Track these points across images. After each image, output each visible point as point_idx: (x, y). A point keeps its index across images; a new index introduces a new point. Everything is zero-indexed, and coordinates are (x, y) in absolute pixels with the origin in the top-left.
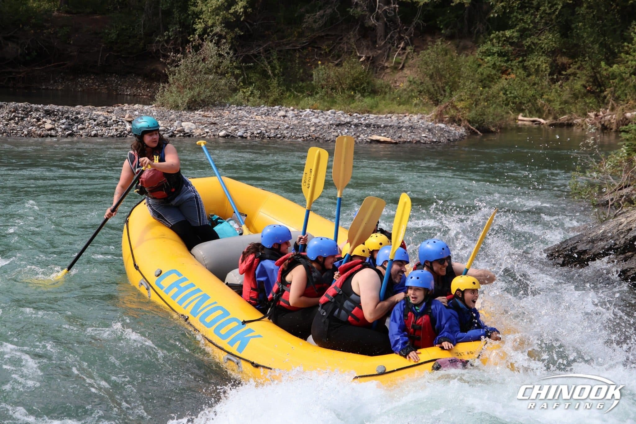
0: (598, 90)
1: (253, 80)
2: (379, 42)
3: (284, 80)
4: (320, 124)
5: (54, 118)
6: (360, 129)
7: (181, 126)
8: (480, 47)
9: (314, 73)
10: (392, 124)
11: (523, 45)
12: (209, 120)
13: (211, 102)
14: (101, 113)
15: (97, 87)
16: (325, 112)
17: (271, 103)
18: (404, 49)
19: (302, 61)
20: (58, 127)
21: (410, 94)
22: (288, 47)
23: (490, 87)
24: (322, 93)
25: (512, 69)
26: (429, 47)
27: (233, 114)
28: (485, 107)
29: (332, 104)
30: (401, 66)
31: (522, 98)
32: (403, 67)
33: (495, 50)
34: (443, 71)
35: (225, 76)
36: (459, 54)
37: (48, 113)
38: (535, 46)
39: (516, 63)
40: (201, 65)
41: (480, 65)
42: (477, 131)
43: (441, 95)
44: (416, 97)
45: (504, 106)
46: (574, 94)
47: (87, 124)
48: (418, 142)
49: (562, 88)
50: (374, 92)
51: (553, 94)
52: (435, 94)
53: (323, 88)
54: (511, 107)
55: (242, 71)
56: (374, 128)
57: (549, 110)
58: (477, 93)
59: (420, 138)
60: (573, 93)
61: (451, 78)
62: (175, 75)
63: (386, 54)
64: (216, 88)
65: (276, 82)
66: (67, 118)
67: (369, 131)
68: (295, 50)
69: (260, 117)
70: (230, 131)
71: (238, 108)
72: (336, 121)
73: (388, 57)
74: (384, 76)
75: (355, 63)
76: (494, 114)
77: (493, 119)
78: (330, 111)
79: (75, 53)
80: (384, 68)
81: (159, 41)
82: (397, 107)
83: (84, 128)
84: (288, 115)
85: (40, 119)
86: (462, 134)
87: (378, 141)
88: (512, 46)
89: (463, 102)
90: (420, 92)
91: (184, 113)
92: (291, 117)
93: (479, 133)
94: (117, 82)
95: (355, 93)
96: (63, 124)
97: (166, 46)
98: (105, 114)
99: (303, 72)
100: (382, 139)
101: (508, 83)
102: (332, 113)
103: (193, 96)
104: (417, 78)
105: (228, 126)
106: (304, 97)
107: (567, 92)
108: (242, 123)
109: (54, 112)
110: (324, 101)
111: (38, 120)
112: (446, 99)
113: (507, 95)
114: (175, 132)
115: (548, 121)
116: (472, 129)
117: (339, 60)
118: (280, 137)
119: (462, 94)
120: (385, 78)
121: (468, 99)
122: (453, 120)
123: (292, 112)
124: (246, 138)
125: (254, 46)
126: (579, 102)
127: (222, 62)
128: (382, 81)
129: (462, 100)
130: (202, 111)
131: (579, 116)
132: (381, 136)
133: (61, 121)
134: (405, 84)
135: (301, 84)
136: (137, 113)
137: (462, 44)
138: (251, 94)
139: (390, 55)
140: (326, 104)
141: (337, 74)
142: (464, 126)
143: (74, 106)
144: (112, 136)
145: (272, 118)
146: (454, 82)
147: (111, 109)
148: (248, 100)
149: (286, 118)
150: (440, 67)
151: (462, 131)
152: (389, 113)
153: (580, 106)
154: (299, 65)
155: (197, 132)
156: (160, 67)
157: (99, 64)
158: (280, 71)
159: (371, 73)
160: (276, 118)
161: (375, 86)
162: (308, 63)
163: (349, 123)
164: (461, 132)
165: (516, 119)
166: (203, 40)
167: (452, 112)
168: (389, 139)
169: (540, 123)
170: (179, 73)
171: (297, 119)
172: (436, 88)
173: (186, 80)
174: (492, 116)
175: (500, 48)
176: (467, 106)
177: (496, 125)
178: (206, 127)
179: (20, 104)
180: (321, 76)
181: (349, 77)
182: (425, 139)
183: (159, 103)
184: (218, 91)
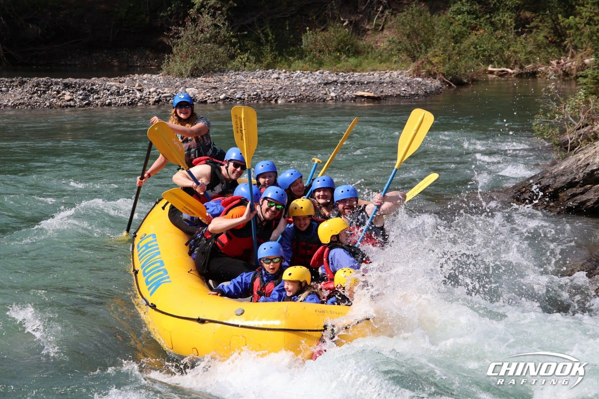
0: (558, 41)
1: (248, 47)
2: (360, 7)
3: (277, 45)
4: (309, 84)
5: (72, 90)
6: (346, 87)
8: (450, 7)
9: (304, 38)
10: (374, 80)
11: (489, 3)
12: (210, 85)
13: (211, 69)
14: (114, 83)
15: (110, 61)
16: (314, 73)
17: (265, 67)
18: (382, 12)
19: (292, 28)
20: (76, 98)
21: (390, 53)
22: (278, 16)
23: (461, 43)
24: (310, 56)
25: (481, 26)
26: (405, 9)
27: (231, 78)
28: (457, 60)
29: (321, 64)
30: (381, 28)
31: (491, 50)
32: (383, 28)
33: (465, 8)
34: (418, 30)
35: (224, 45)
36: (432, 14)
37: (67, 86)
38: (500, 3)
39: (484, 20)
40: (200, 36)
41: (451, 24)
42: (451, 83)
43: (418, 52)
44: (396, 55)
45: (475, 59)
46: (537, 45)
47: (102, 94)
48: (398, 96)
49: (526, 40)
50: (357, 53)
51: (518, 46)
52: (412, 50)
53: (311, 51)
54: (481, 59)
55: (239, 40)
56: (359, 84)
57: (515, 61)
58: (450, 48)
59: (400, 91)
60: (535, 43)
61: (426, 36)
62: (178, 46)
63: (367, 17)
64: (215, 56)
65: (268, 48)
66: (84, 89)
67: (353, 87)
68: (285, 18)
69: (255, 80)
70: (229, 94)
71: (236, 73)
72: (324, 80)
73: (369, 19)
74: (366, 37)
75: (339, 27)
76: (466, 67)
77: (466, 71)
78: (319, 71)
79: (89, 31)
80: (366, 30)
81: (163, 16)
82: (378, 65)
83: (99, 98)
84: (281, 77)
85: (60, 92)
86: (437, 87)
87: (362, 97)
88: (480, 4)
90: (399, 50)
91: (187, 79)
92: (283, 78)
93: (453, 85)
94: (128, 55)
95: (341, 54)
96: (81, 95)
97: (169, 20)
98: (118, 84)
99: (293, 38)
100: (366, 94)
101: (477, 38)
102: (320, 73)
103: (195, 65)
104: (395, 38)
105: (228, 89)
106: (295, 60)
107: (531, 43)
108: (240, 86)
109: (71, 84)
110: (313, 63)
111: (58, 92)
112: (422, 56)
113: (477, 48)
115: (515, 71)
116: (446, 82)
117: (325, 25)
118: (274, 97)
119: (436, 50)
120: (367, 39)
121: (442, 54)
122: (429, 74)
123: (284, 74)
124: (244, 99)
125: (248, 16)
126: (543, 51)
127: (219, 32)
128: (365, 42)
129: (437, 56)
130: (204, 77)
131: (543, 64)
132: (364, 91)
133: (79, 93)
134: (385, 44)
135: (291, 48)
136: (145, 82)
137: (434, 5)
138: (247, 60)
139: (371, 18)
140: (314, 65)
142: (440, 79)
143: (90, 78)
144: (125, 104)
145: (267, 80)
146: (429, 40)
147: (122, 79)
148: (245, 65)
149: (279, 80)
150: (415, 27)
151: (437, 83)
152: (372, 71)
153: (543, 56)
154: (289, 31)
155: (200, 97)
156: (165, 40)
157: (111, 39)
158: (272, 38)
159: (354, 35)
160: (270, 80)
161: (357, 47)
162: (297, 29)
163: (335, 81)
164: (436, 85)
165: (486, 70)
166: (200, 13)
167: (428, 67)
168: (372, 95)
169: (507, 73)
171: (289, 80)
172: (413, 46)
173: (188, 50)
174: (464, 69)
175: (469, 7)
176: (441, 61)
177: (468, 77)
178: (207, 91)
179: (41, 79)
180: (309, 40)
181: (334, 40)
182: (405, 92)
183: (165, 72)
184: (217, 59)
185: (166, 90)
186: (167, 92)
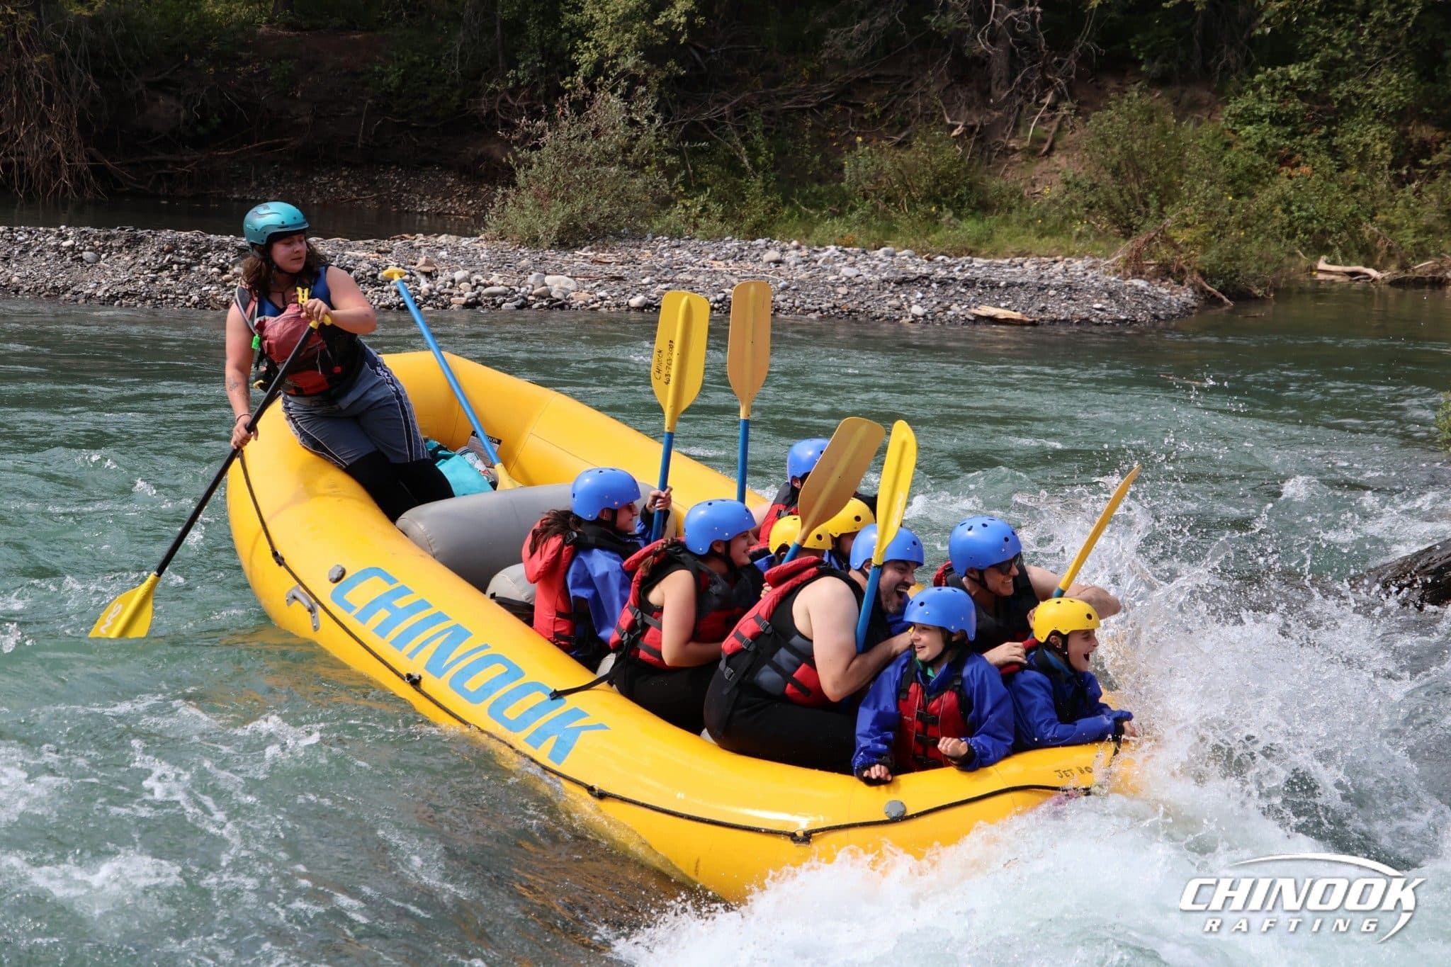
1: (708, 179)
2: (995, 92)
3: (778, 179)
4: (859, 280)
6: (952, 292)
7: (545, 285)
8: (1228, 103)
9: (848, 163)
10: (1025, 279)
11: (1329, 100)
12: (607, 269)
13: (611, 228)
14: (364, 254)
15: (354, 196)
16: (871, 253)
17: (748, 232)
18: (1053, 107)
19: (819, 136)
21: (1066, 212)
22: (787, 105)
23: (1252, 196)
24: (864, 209)
25: (1305, 154)
26: (1112, 103)
27: (661, 256)
28: (1239, 241)
29: (887, 233)
30: (1046, 147)
31: (1327, 219)
32: (1051, 149)
33: (1265, 109)
34: (1143, 158)
35: (644, 171)
36: (1180, 119)
38: (1358, 99)
39: (1313, 139)
40: (589, 147)
41: (1228, 145)
42: (1220, 295)
43: (1139, 213)
44: (1081, 219)
45: (1284, 239)
46: (1448, 211)
48: (1085, 321)
49: (1419, 197)
50: (984, 207)
51: (1398, 212)
52: (1124, 210)
53: (866, 198)
54: (1300, 241)
55: (683, 159)
56: (984, 288)
57: (1389, 248)
58: (1222, 208)
59: (1089, 311)
60: (1445, 208)
61: (1162, 174)
62: (530, 167)
63: (1012, 119)
64: (622, 198)
65: (759, 184)
67: (971, 295)
68: (803, 111)
69: (722, 263)
70: (654, 296)
71: (674, 243)
72: (896, 273)
73: (1017, 126)
74: (1006, 170)
75: (940, 141)
76: (1260, 258)
77: (1260, 269)
78: (883, 250)
79: (307, 119)
80: (1007, 152)
81: (495, 91)
82: (1036, 241)
84: (787, 258)
85: (227, 268)
86: (1185, 304)
87: (992, 320)
88: (1303, 100)
89: (1190, 230)
90: (1090, 206)
91: (549, 254)
92: (792, 263)
93: (1226, 300)
94: (400, 184)
95: (940, 209)
97: (510, 101)
98: (373, 257)
99: (821, 162)
100: (1002, 313)
101: (1294, 187)
102: (887, 254)
103: (571, 217)
104: (1083, 175)
105: (650, 283)
106: (823, 218)
107: (1432, 207)
108: (681, 276)
110: (869, 227)
111: (224, 270)
112: (1148, 224)
113: (1292, 213)
114: (531, 298)
115: (1386, 274)
116: (1210, 292)
117: (904, 134)
119: (1186, 210)
120: (1009, 174)
121: (1201, 222)
122: (1166, 272)
123: (794, 252)
125: (710, 102)
127: (637, 138)
128: (1003, 182)
129: (1187, 225)
130: (592, 250)
132: (997, 306)
134: (1055, 188)
135: (816, 187)
136: (443, 254)
137: (1187, 96)
138: (701, 211)
139: (1022, 122)
140: (873, 233)
141: (899, 166)
142: (1192, 286)
144: (389, 307)
145: (750, 265)
146: (1169, 185)
147: (385, 245)
148: (696, 226)
149: (782, 267)
150: (1136, 147)
151: (1185, 295)
152: (1018, 255)
154: (812, 144)
155: (579, 298)
156: (496, 150)
157: (360, 142)
158: (769, 158)
159: (976, 163)
160: (760, 266)
161: (985, 192)
162: (833, 139)
163: (926, 277)
164: (1183, 299)
165: (1311, 269)
166: (593, 89)
167: (1164, 252)
168: (1017, 316)
169: (1368, 278)
170: (540, 164)
171: (807, 269)
172: (1128, 198)
173: (556, 179)
174: (1256, 262)
175: (1275, 105)
176: (1199, 239)
177: (1266, 284)
178: (599, 286)
179: (183, 234)
180: (862, 169)
181: (925, 173)
182: (1101, 314)
183: (493, 231)
184: (627, 204)
185: (495, 277)
186: (498, 282)
